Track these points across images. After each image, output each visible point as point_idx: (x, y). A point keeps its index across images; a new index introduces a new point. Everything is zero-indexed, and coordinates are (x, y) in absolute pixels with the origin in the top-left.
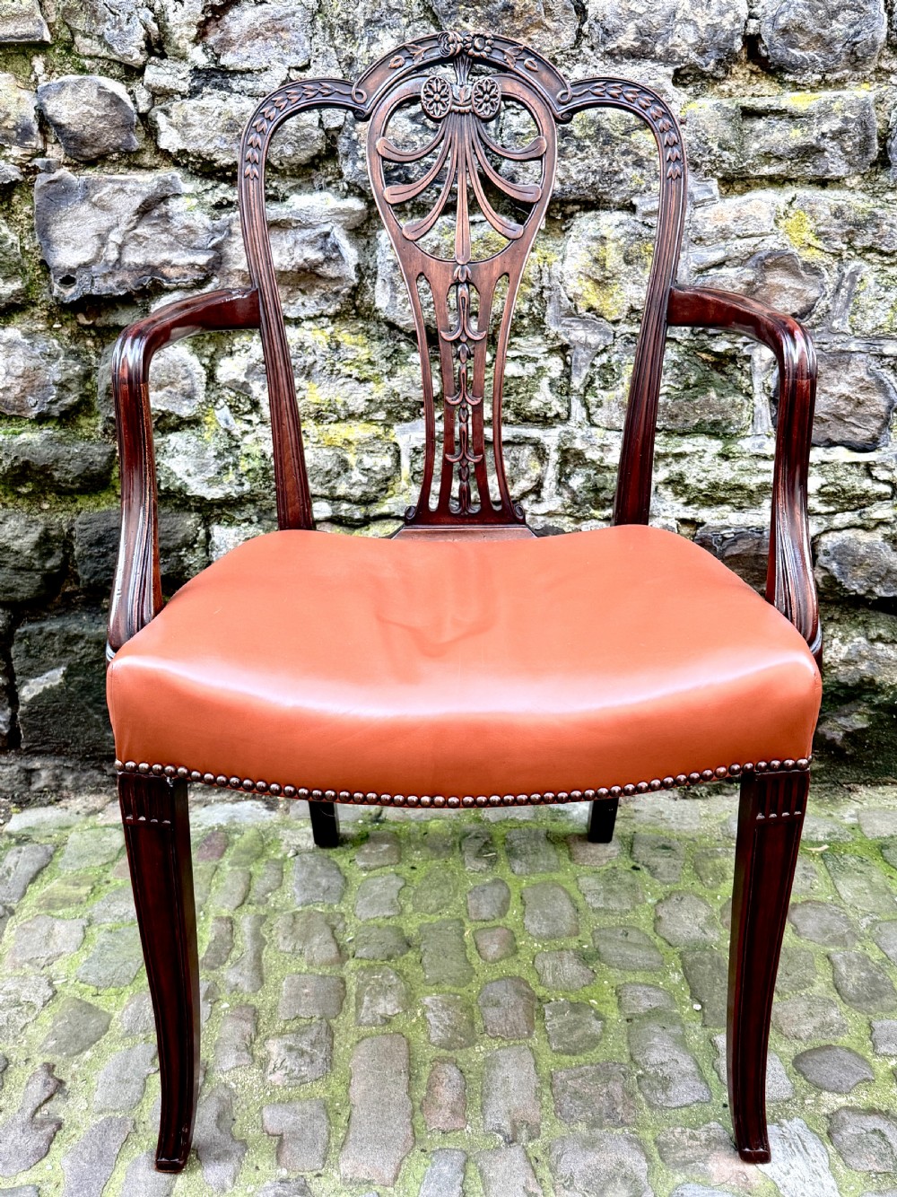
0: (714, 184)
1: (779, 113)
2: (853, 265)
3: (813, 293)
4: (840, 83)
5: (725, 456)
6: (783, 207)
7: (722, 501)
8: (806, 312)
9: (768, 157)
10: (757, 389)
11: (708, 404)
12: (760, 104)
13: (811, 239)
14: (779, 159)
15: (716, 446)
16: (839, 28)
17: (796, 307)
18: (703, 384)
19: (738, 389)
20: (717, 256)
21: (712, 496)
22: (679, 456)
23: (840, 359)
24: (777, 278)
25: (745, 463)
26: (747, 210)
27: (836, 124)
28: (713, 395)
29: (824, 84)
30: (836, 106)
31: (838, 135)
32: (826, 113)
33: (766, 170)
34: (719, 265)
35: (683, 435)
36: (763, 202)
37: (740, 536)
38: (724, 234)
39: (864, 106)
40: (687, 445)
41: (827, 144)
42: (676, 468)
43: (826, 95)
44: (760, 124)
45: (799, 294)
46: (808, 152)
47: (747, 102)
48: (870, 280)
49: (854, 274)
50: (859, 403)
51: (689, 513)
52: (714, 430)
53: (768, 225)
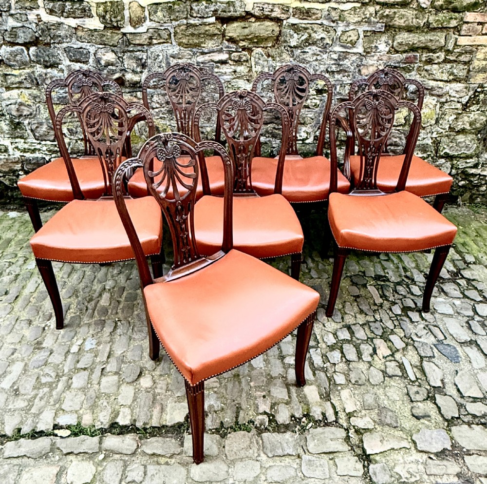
0: (4, 89)
1: (13, 75)
2: (38, 105)
3: (31, 111)
4: (24, 69)
5: (25, 143)
6: (20, 93)
7: (28, 152)
8: (31, 114)
9: (13, 84)
10: (27, 129)
11: (18, 132)
12: (8, 73)
13: (26, 100)
14: (16, 84)
15: (23, 141)
16: (18, 58)
17: (29, 113)
18: (15, 128)
19: (23, 129)
20: (9, 103)
21: (25, 151)
22: (16, 143)
23: (41, 124)
24: (22, 107)
25: (29, 144)
26: (12, 94)
27: (24, 77)
28: (18, 130)
29: (20, 69)
30: (23, 74)
31: (25, 79)
32: (21, 75)
33: (14, 86)
34: (11, 104)
35: (15, 138)
36: (15, 93)
37: (33, 159)
38: (9, 99)
39: (29, 73)
40: (17, 140)
41: (23, 81)
42: (16, 145)
43: (21, 71)
44: (9, 77)
45: (28, 111)
46: (21, 83)
47: (5, 73)
48: (42, 107)
49: (38, 107)
50: (48, 132)
51: (22, 154)
52: (22, 137)
53: (17, 97)
